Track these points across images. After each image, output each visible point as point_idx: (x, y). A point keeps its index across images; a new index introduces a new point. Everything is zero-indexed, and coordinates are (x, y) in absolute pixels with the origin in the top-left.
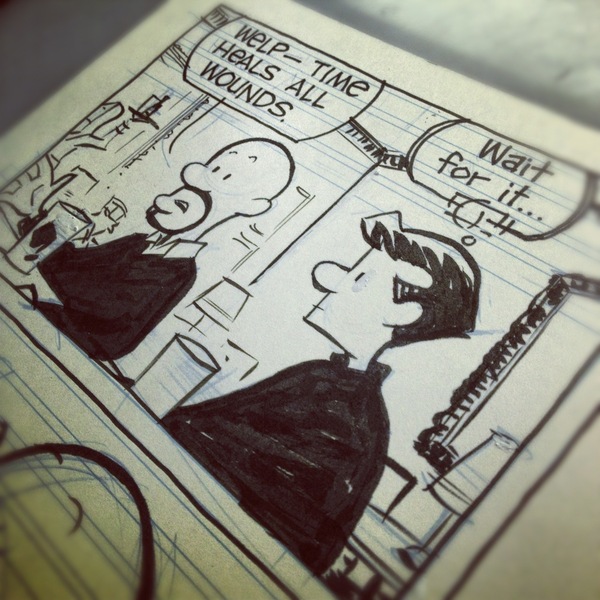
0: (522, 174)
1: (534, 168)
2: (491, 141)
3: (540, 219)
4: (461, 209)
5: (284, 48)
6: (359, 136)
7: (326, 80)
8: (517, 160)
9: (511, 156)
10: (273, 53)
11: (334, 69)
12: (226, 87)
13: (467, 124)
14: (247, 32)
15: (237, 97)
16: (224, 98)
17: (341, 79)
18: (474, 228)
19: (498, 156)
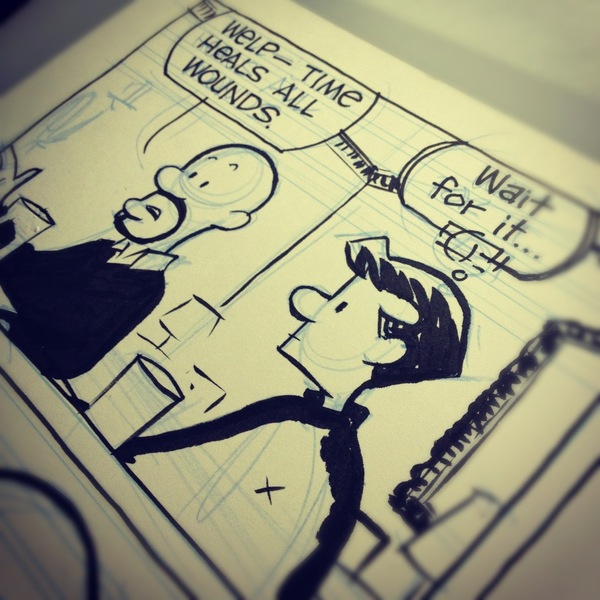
0: (520, 206)
1: (533, 201)
2: (488, 168)
3: (536, 257)
4: (453, 240)
5: (273, 48)
6: (349, 151)
7: (317, 86)
8: (515, 191)
9: (509, 186)
10: (262, 52)
11: (325, 75)
12: (210, 86)
13: (464, 147)
14: (236, 28)
15: (221, 98)
16: (207, 98)
17: (333, 87)
18: (466, 261)
19: (495, 185)
